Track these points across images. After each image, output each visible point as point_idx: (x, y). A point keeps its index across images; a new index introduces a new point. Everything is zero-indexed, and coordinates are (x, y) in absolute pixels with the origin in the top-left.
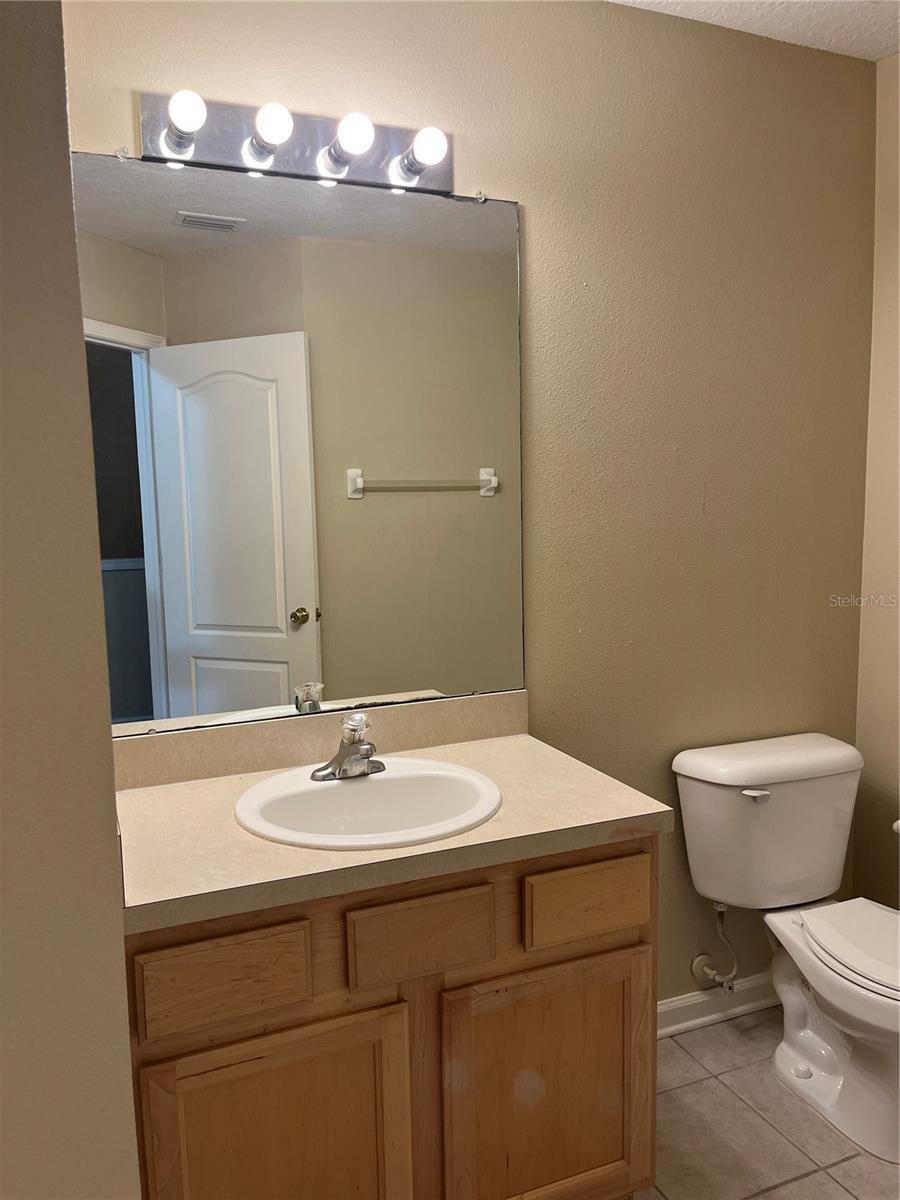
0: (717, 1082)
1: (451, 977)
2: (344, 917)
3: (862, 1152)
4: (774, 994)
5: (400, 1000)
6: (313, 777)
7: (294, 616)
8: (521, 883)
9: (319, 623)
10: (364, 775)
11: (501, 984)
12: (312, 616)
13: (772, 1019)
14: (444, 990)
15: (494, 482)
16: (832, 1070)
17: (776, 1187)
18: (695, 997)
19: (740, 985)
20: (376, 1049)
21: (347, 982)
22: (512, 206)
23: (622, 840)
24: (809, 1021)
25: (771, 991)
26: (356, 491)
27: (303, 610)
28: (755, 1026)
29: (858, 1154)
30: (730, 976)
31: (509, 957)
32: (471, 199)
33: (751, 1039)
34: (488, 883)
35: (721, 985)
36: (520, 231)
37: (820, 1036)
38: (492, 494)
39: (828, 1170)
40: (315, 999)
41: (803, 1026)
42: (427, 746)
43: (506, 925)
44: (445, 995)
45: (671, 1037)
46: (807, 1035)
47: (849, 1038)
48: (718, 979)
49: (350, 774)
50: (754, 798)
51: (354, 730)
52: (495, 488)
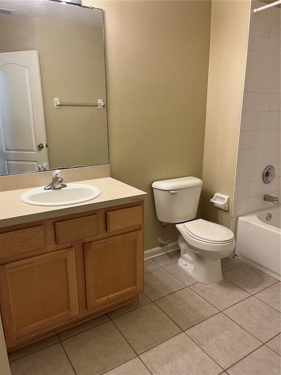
0: (163, 269)
1: (86, 240)
2: (54, 224)
3: (198, 282)
4: (179, 247)
5: (72, 247)
6: (45, 189)
7: (39, 146)
8: (106, 214)
9: (47, 148)
10: (60, 188)
11: (100, 241)
12: (45, 146)
13: (178, 253)
14: (84, 244)
15: (103, 104)
16: (192, 263)
17: (176, 292)
18: (158, 248)
19: (170, 245)
20: (65, 260)
21: (56, 242)
22: (101, 10)
23: (134, 202)
24: (187, 252)
25: (178, 246)
26: (57, 105)
27: (42, 144)
28: (174, 255)
29: (197, 283)
30: (167, 242)
31: (103, 234)
32: (88, 7)
33: (172, 258)
34: (96, 214)
35: (165, 244)
36: (103, 18)
37: (190, 256)
38: (102, 108)
39: (190, 287)
40: (47, 247)
41: (185, 253)
42: (80, 180)
43: (102, 226)
44: (84, 245)
45: (151, 259)
46: (186, 255)
47: (196, 254)
48: (164, 243)
49: (56, 188)
50: (173, 193)
51: (56, 175)
52: (103, 106)
